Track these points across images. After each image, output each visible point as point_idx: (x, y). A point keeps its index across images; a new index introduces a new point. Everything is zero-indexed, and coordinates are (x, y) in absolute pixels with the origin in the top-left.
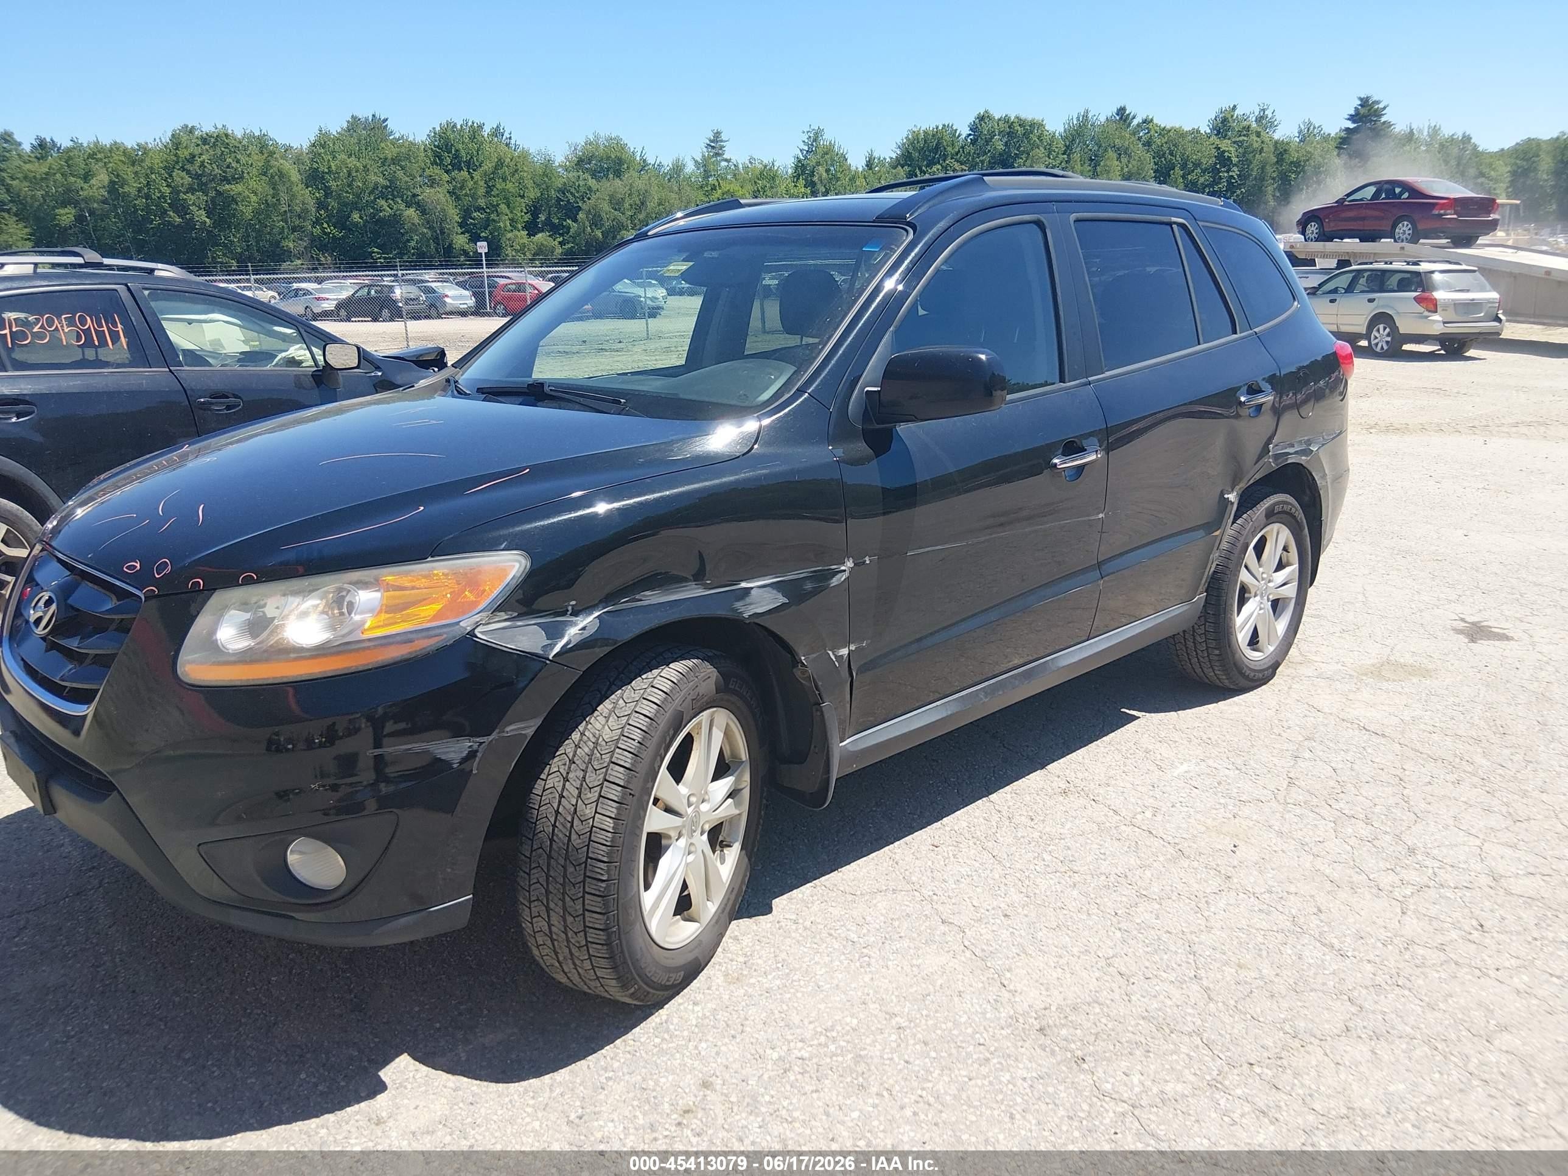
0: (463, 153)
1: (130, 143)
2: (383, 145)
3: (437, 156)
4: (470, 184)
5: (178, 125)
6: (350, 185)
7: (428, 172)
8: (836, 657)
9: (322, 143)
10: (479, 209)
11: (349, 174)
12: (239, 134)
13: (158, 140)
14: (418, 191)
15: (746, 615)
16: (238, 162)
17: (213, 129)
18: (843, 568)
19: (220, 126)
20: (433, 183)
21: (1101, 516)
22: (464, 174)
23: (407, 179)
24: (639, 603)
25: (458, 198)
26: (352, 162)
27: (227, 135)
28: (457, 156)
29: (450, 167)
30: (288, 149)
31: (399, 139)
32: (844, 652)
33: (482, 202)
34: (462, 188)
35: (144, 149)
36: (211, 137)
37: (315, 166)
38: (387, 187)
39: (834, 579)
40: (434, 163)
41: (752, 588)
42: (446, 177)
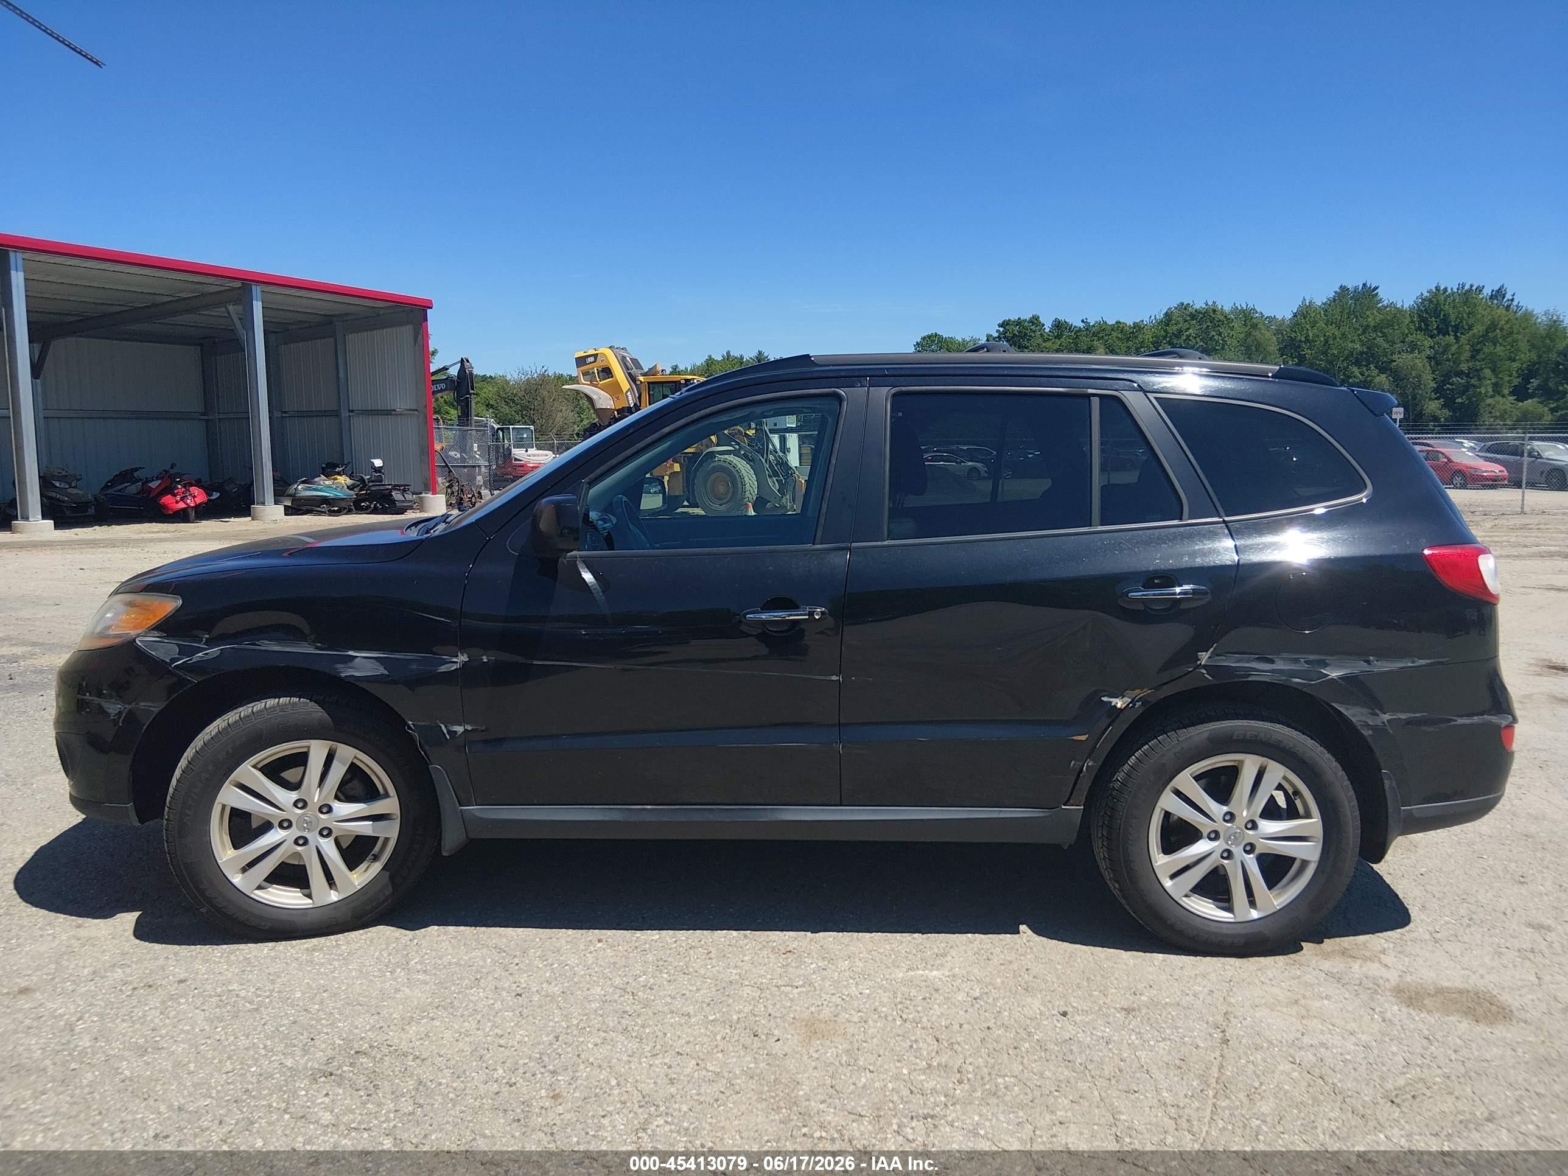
0: (1453, 317)
1: (1129, 321)
2: (1368, 313)
3: (1422, 319)
4: (1454, 349)
5: (1173, 303)
6: (1325, 353)
7: (1410, 338)
8: (449, 732)
9: (1305, 313)
10: (1460, 374)
11: (1326, 341)
12: (1227, 308)
13: (1153, 318)
14: (1395, 357)
15: (343, 675)
16: (1220, 335)
17: (1204, 306)
18: (455, 660)
19: (1210, 303)
20: (1413, 347)
21: (834, 678)
22: (1451, 339)
23: (1387, 346)
24: (258, 647)
25: (1438, 363)
26: (1332, 330)
27: (1214, 311)
28: (1445, 320)
29: (1435, 332)
30: (1272, 319)
31: (1387, 307)
32: (459, 729)
33: (1464, 367)
34: (1443, 353)
35: (1138, 327)
36: (1200, 312)
37: (1293, 335)
38: (1362, 353)
39: (443, 667)
40: (1419, 329)
41: (357, 657)
42: (1428, 342)
